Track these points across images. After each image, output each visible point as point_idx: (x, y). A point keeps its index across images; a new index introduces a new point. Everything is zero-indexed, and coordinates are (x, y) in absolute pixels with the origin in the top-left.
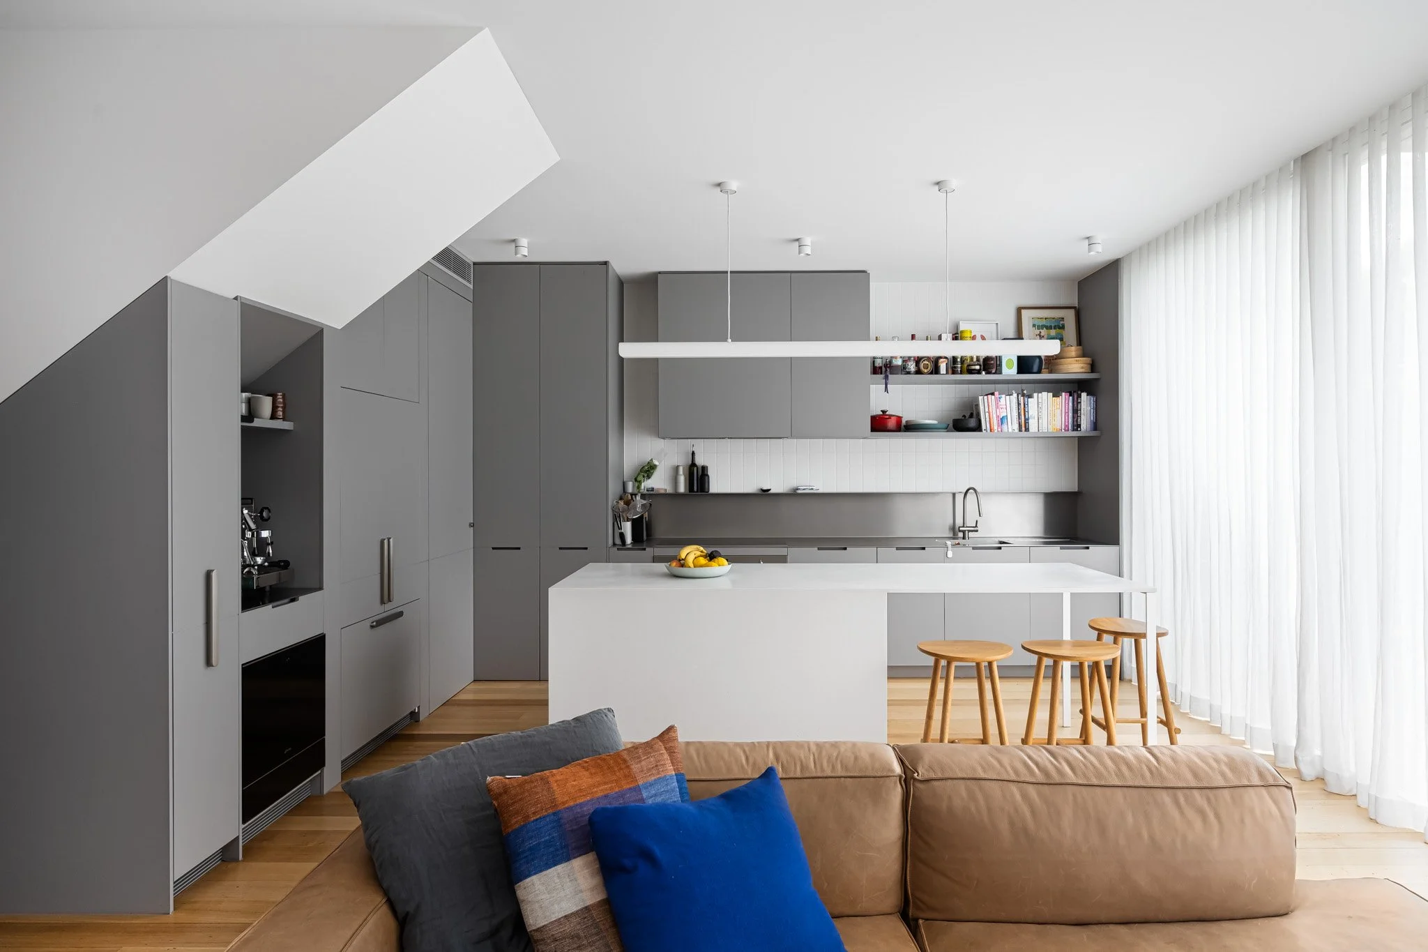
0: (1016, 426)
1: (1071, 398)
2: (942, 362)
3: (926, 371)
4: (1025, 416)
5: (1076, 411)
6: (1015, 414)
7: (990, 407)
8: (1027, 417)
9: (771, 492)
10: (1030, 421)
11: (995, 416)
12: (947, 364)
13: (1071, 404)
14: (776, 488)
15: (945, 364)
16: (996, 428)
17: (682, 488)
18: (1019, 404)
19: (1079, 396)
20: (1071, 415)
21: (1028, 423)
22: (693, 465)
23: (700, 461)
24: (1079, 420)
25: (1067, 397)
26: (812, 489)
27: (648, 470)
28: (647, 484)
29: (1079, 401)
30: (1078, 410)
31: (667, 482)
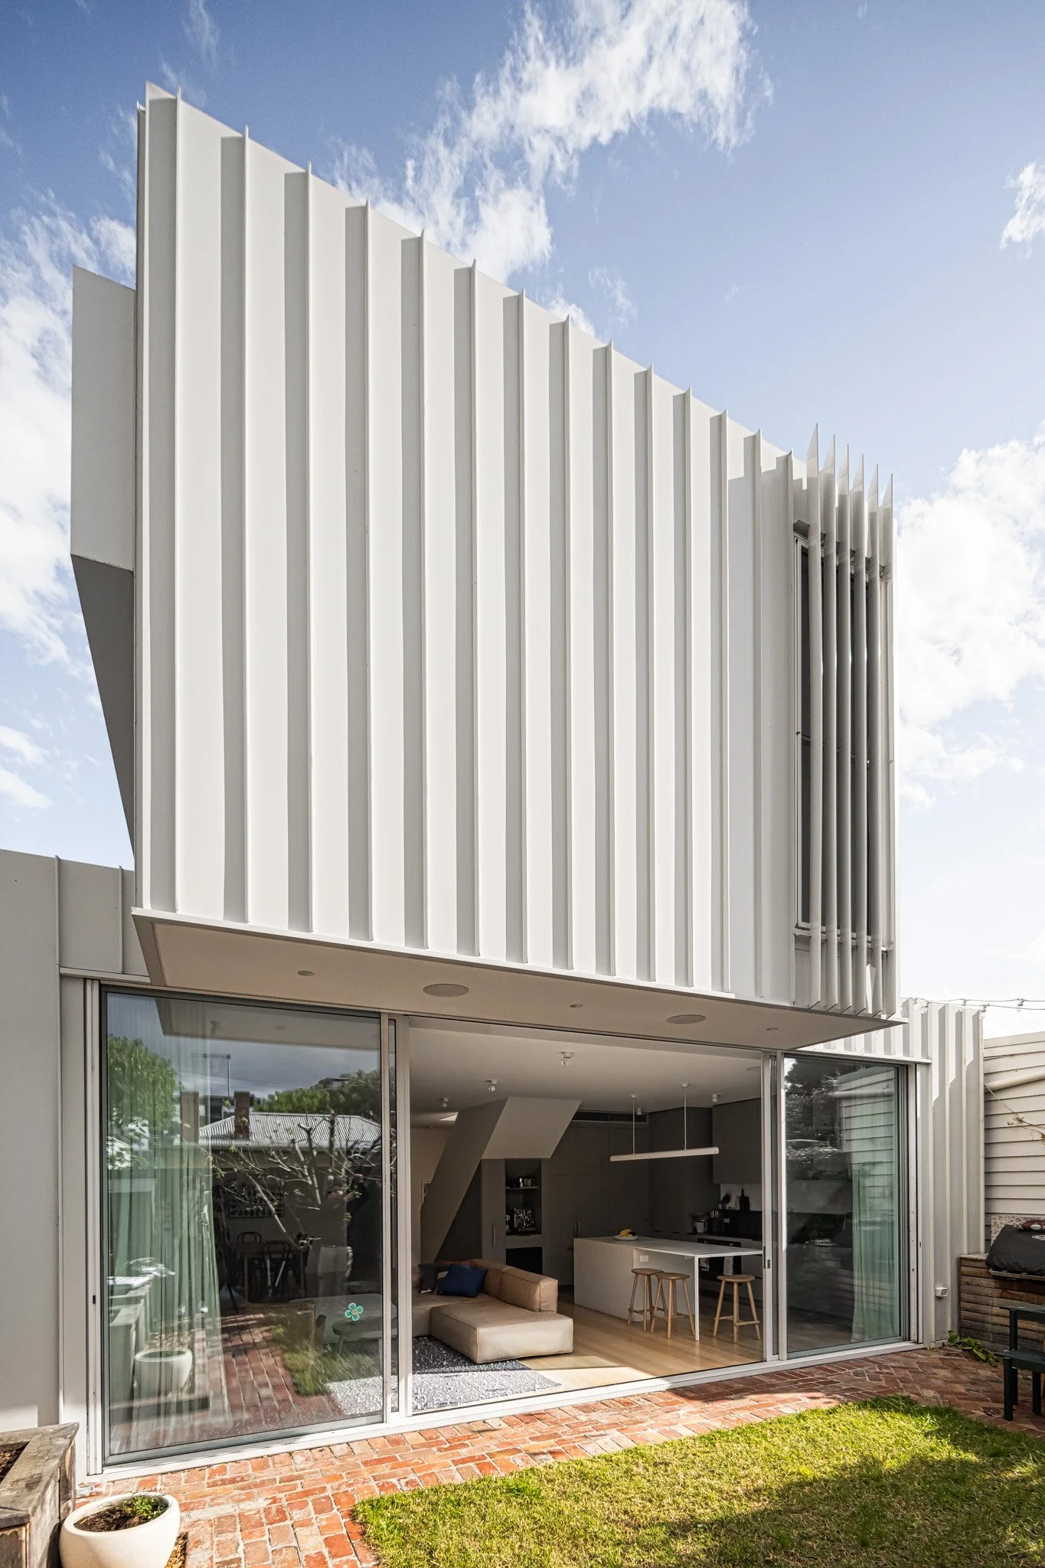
17: (738, 1208)
23: (746, 1194)
27: (727, 1198)
28: (728, 1206)
31: (733, 1204)
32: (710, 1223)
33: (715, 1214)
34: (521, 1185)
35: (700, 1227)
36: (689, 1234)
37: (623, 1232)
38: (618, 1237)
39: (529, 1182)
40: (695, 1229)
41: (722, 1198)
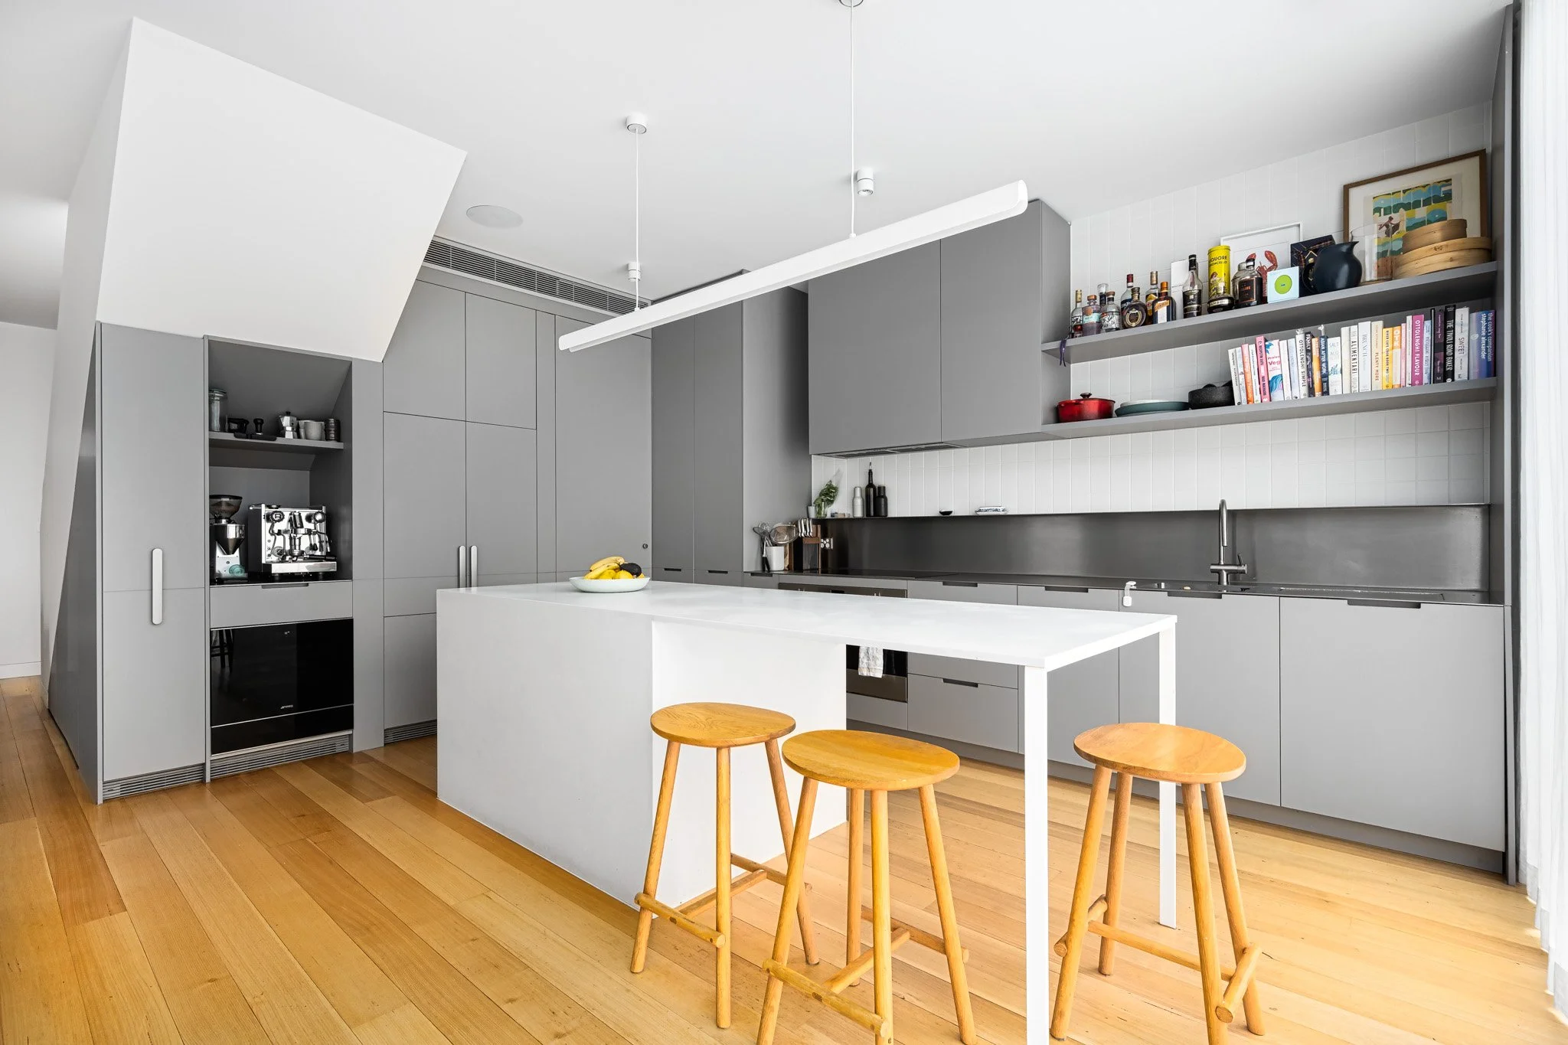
0: (1304, 390)
1: (1428, 324)
2: (1160, 306)
3: (1134, 324)
4: (1321, 370)
5: (1442, 347)
6: (1300, 370)
7: (1247, 366)
8: (1324, 371)
9: (952, 515)
10: (1331, 378)
11: (1255, 377)
12: (1168, 307)
13: (1427, 335)
14: (958, 511)
15: (1165, 308)
16: (1257, 397)
17: (859, 514)
18: (1309, 351)
19: (1449, 316)
20: (1427, 355)
21: (1327, 382)
22: (870, 485)
23: (878, 481)
24: (1449, 362)
25: (1418, 322)
26: (996, 510)
27: (829, 493)
28: (829, 511)
29: (1450, 325)
30: (1445, 344)
31: (846, 506)
32: (797, 549)
33: (807, 530)
34: (289, 434)
35: (778, 559)
36: (753, 574)
37: (599, 567)
38: (586, 582)
39: (314, 428)
40: (765, 562)
41: (815, 495)
